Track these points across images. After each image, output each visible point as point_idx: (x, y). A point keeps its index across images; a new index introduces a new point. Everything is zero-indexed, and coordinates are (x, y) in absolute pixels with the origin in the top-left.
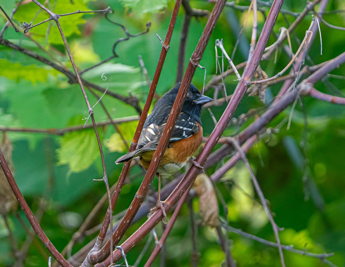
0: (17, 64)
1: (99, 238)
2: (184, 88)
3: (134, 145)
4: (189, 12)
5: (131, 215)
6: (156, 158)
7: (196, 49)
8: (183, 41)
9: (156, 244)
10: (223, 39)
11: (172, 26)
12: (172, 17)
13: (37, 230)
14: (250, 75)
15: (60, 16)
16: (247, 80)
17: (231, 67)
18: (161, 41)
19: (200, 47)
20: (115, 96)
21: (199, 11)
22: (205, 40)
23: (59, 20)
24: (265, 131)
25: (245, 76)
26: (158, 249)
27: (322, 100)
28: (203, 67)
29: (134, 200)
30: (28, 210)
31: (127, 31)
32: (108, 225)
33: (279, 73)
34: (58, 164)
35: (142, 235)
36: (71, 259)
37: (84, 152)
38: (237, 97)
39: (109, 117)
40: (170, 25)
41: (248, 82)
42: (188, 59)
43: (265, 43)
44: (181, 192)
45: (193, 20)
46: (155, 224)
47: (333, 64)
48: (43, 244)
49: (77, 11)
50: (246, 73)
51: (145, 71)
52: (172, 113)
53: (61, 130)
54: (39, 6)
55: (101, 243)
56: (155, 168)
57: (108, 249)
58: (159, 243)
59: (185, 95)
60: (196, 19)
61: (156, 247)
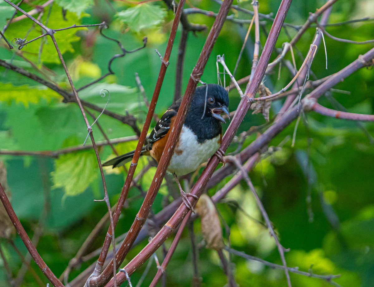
0: (9, 85)
1: (98, 263)
2: (185, 105)
3: (134, 166)
4: (186, 27)
5: (132, 238)
6: (157, 179)
7: (197, 64)
8: (181, 57)
9: (157, 269)
10: (224, 55)
11: (172, 40)
12: (171, 32)
13: (34, 255)
14: (252, 91)
15: (56, 31)
16: (250, 96)
17: (233, 83)
18: (160, 56)
19: (201, 62)
20: (112, 115)
21: (197, 25)
22: (206, 55)
23: (54, 35)
24: (267, 149)
25: (247, 93)
26: (160, 274)
28: (205, 83)
29: (135, 222)
30: (25, 235)
31: (123, 47)
32: (107, 249)
33: (283, 89)
34: (53, 188)
35: (143, 260)
37: (79, 175)
38: (240, 114)
39: (106, 138)
40: (170, 40)
41: (251, 99)
42: (188, 74)
43: (268, 58)
44: (183, 214)
45: (191, 34)
46: (156, 247)
47: (337, 77)
48: (41, 270)
49: (73, 26)
50: (249, 90)
51: (142, 89)
52: (172, 131)
53: (55, 153)
54: (34, 21)
55: (100, 268)
56: (156, 188)
57: (108, 274)
58: (161, 268)
59: (186, 112)
60: (194, 34)
61: (158, 273)
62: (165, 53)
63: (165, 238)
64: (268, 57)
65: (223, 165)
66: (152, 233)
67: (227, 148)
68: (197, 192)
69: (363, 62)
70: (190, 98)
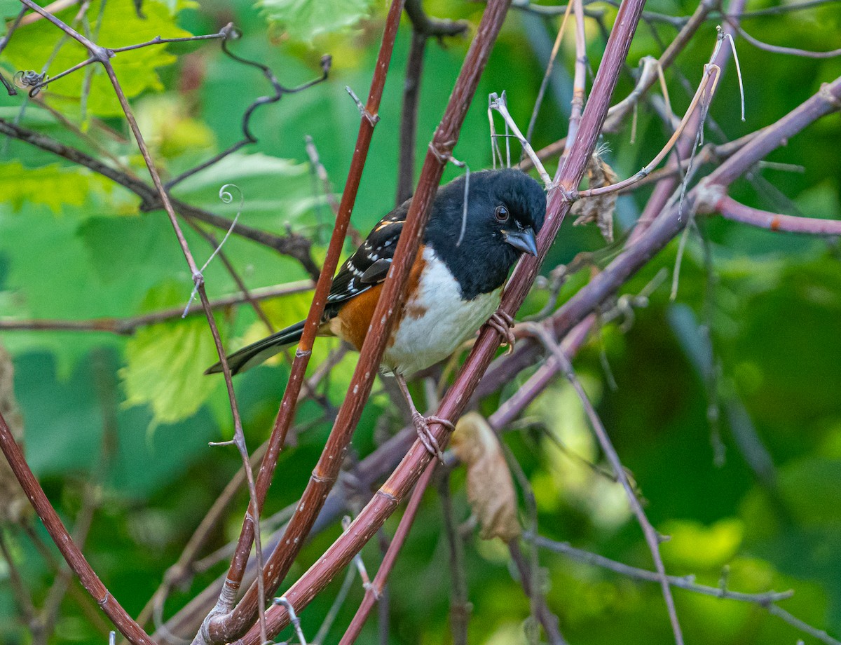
0: (14, 167)
1: (227, 583)
2: (419, 214)
3: (305, 356)
4: (421, 27)
5: (304, 524)
6: (357, 386)
7: (444, 120)
8: (411, 96)
9: (364, 590)
10: (506, 92)
11: (384, 65)
12: (381, 45)
13: (79, 569)
14: (573, 174)
15: (115, 51)
16: (568, 187)
17: (528, 156)
18: (357, 102)
19: (453, 114)
20: (253, 236)
21: (447, 21)
22: (464, 98)
23: (112, 62)
24: (616, 303)
25: (562, 179)
26: (371, 601)
27: (748, 225)
28: (462, 163)
29: (309, 488)
30: (56, 523)
31: (275, 79)
32: (247, 549)
33: (643, 170)
34: (124, 405)
35: (331, 571)
36: (162, 631)
38: (546, 228)
39: (241, 286)
40: (379, 65)
41: (571, 192)
42: (425, 144)
43: (607, 98)
44: (420, 465)
45: (432, 43)
46: (359, 544)
47: (771, 135)
48: (96, 603)
49: (154, 39)
50: (565, 172)
51: (322, 173)
52: (391, 276)
53: (127, 323)
54: (63, 29)
55: (232, 594)
56: (356, 408)
57: (250, 608)
58: (373, 587)
59: (420, 231)
60: (440, 42)
61: (365, 598)
62: (367, 95)
63: (379, 520)
64: (608, 95)
65: (510, 349)
66: (355, 505)
67: (518, 309)
68: (452, 412)
69: (832, 98)
70: (429, 198)
